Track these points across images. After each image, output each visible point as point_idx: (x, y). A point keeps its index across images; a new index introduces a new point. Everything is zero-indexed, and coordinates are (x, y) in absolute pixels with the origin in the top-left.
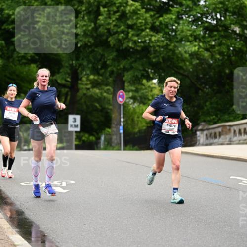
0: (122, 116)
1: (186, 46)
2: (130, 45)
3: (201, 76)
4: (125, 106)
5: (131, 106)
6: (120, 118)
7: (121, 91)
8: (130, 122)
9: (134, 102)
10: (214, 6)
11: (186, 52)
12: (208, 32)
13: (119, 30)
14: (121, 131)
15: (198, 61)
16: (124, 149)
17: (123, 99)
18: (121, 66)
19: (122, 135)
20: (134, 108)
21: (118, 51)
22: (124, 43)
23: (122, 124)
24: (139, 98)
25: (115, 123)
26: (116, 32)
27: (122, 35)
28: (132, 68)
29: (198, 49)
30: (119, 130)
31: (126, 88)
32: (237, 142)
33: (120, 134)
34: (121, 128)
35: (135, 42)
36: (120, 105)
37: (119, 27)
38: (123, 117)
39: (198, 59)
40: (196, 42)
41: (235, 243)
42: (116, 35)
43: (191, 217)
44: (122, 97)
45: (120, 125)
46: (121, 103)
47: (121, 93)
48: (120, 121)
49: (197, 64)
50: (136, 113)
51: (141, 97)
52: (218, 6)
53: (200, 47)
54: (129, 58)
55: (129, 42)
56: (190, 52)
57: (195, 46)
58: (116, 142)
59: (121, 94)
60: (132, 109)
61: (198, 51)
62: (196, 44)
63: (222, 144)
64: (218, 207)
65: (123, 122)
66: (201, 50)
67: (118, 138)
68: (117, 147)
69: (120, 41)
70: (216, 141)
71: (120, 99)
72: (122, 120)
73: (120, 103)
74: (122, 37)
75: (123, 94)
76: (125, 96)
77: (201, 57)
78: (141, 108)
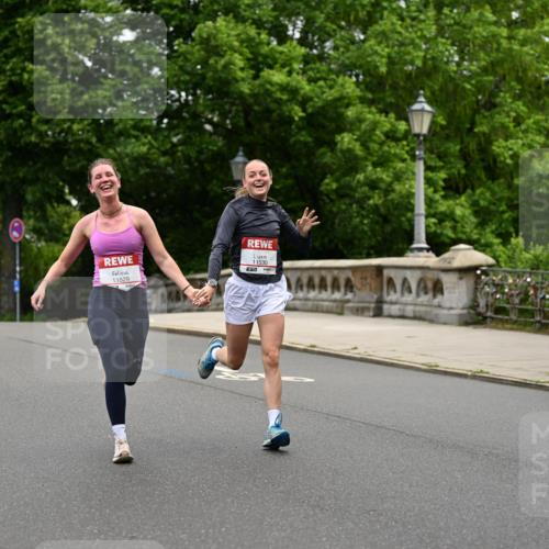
0: (18, 262)
1: (130, 144)
2: (33, 139)
3: (153, 194)
4: (24, 245)
5: (34, 245)
6: (15, 266)
7: (17, 219)
8: (31, 272)
9: (39, 240)
10: (175, 79)
11: (127, 155)
12: (165, 121)
13: (14, 111)
14: (17, 289)
15: (148, 170)
16: (21, 320)
17: (20, 234)
18: (21, 175)
19: (18, 296)
20: (39, 249)
21: (11, 148)
22: (22, 136)
23: (18, 276)
24: (46, 231)
25: (7, 274)
26: (9, 116)
27: (21, 121)
28: (38, 179)
29: (149, 149)
30: (13, 287)
31: (25, 214)
32: (214, 307)
33: (15, 294)
34: (16, 283)
35: (42, 135)
36: (15, 243)
37: (15, 107)
38: (20, 265)
39: (148, 166)
40: (146, 137)
41: (209, 477)
42: (9, 121)
43: (136, 434)
44: (18, 229)
45: (15, 278)
46: (17, 241)
47: (16, 222)
48: (15, 271)
49: (146, 174)
50: (42, 257)
51: (50, 230)
52: (182, 78)
53: (152, 147)
54: (31, 163)
55: (31, 134)
56: (135, 155)
57: (144, 144)
58: (6, 306)
59: (16, 224)
60: (36, 250)
61: (148, 153)
62: (146, 141)
63: (189, 310)
64: (181, 416)
65: (20, 272)
66: (153, 151)
67: (11, 300)
68: (8, 316)
69: (15, 131)
70: (179, 304)
71: (15, 234)
72: (18, 269)
73: (15, 240)
74: (21, 125)
75: (20, 225)
76: (24, 228)
77: (155, 163)
78: (51, 249)
